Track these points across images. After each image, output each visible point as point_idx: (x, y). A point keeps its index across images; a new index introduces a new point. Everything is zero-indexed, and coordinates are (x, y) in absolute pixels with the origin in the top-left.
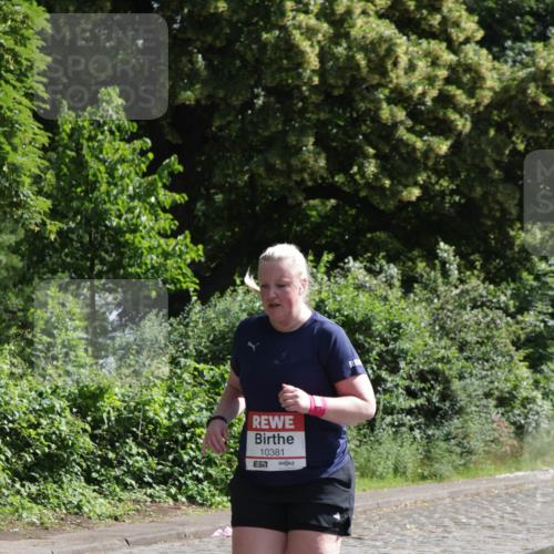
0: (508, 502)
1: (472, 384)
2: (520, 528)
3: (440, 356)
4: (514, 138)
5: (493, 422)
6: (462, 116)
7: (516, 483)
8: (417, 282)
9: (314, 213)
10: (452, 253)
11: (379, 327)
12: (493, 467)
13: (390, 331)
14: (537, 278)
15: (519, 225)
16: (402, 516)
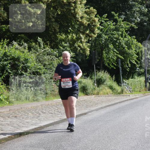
0: (56, 107)
1: (47, 75)
2: (59, 113)
3: (38, 68)
4: (58, 11)
5: (53, 86)
6: (44, 4)
7: (59, 102)
8: (32, 48)
9: (4, 29)
10: (41, 40)
11: (22, 60)
12: (53, 98)
13: (25, 61)
14: (64, 47)
15: (59, 34)
16: (28, 111)
